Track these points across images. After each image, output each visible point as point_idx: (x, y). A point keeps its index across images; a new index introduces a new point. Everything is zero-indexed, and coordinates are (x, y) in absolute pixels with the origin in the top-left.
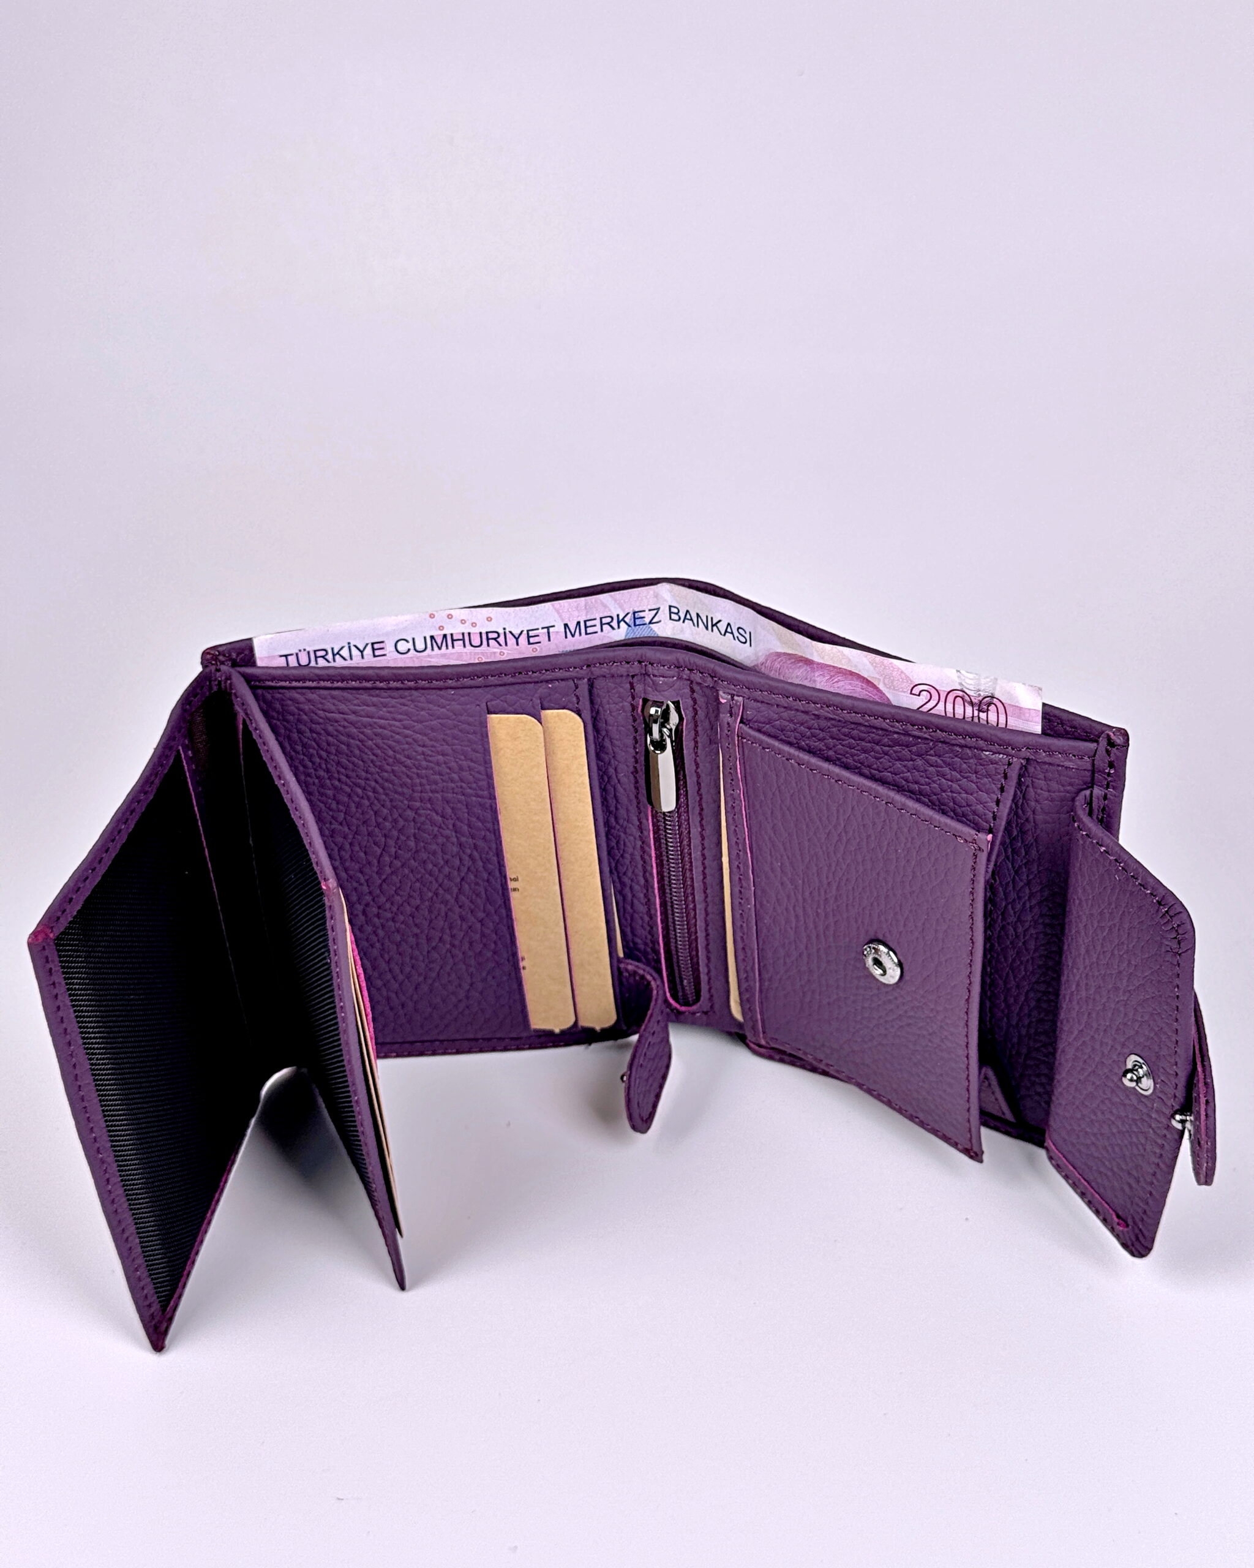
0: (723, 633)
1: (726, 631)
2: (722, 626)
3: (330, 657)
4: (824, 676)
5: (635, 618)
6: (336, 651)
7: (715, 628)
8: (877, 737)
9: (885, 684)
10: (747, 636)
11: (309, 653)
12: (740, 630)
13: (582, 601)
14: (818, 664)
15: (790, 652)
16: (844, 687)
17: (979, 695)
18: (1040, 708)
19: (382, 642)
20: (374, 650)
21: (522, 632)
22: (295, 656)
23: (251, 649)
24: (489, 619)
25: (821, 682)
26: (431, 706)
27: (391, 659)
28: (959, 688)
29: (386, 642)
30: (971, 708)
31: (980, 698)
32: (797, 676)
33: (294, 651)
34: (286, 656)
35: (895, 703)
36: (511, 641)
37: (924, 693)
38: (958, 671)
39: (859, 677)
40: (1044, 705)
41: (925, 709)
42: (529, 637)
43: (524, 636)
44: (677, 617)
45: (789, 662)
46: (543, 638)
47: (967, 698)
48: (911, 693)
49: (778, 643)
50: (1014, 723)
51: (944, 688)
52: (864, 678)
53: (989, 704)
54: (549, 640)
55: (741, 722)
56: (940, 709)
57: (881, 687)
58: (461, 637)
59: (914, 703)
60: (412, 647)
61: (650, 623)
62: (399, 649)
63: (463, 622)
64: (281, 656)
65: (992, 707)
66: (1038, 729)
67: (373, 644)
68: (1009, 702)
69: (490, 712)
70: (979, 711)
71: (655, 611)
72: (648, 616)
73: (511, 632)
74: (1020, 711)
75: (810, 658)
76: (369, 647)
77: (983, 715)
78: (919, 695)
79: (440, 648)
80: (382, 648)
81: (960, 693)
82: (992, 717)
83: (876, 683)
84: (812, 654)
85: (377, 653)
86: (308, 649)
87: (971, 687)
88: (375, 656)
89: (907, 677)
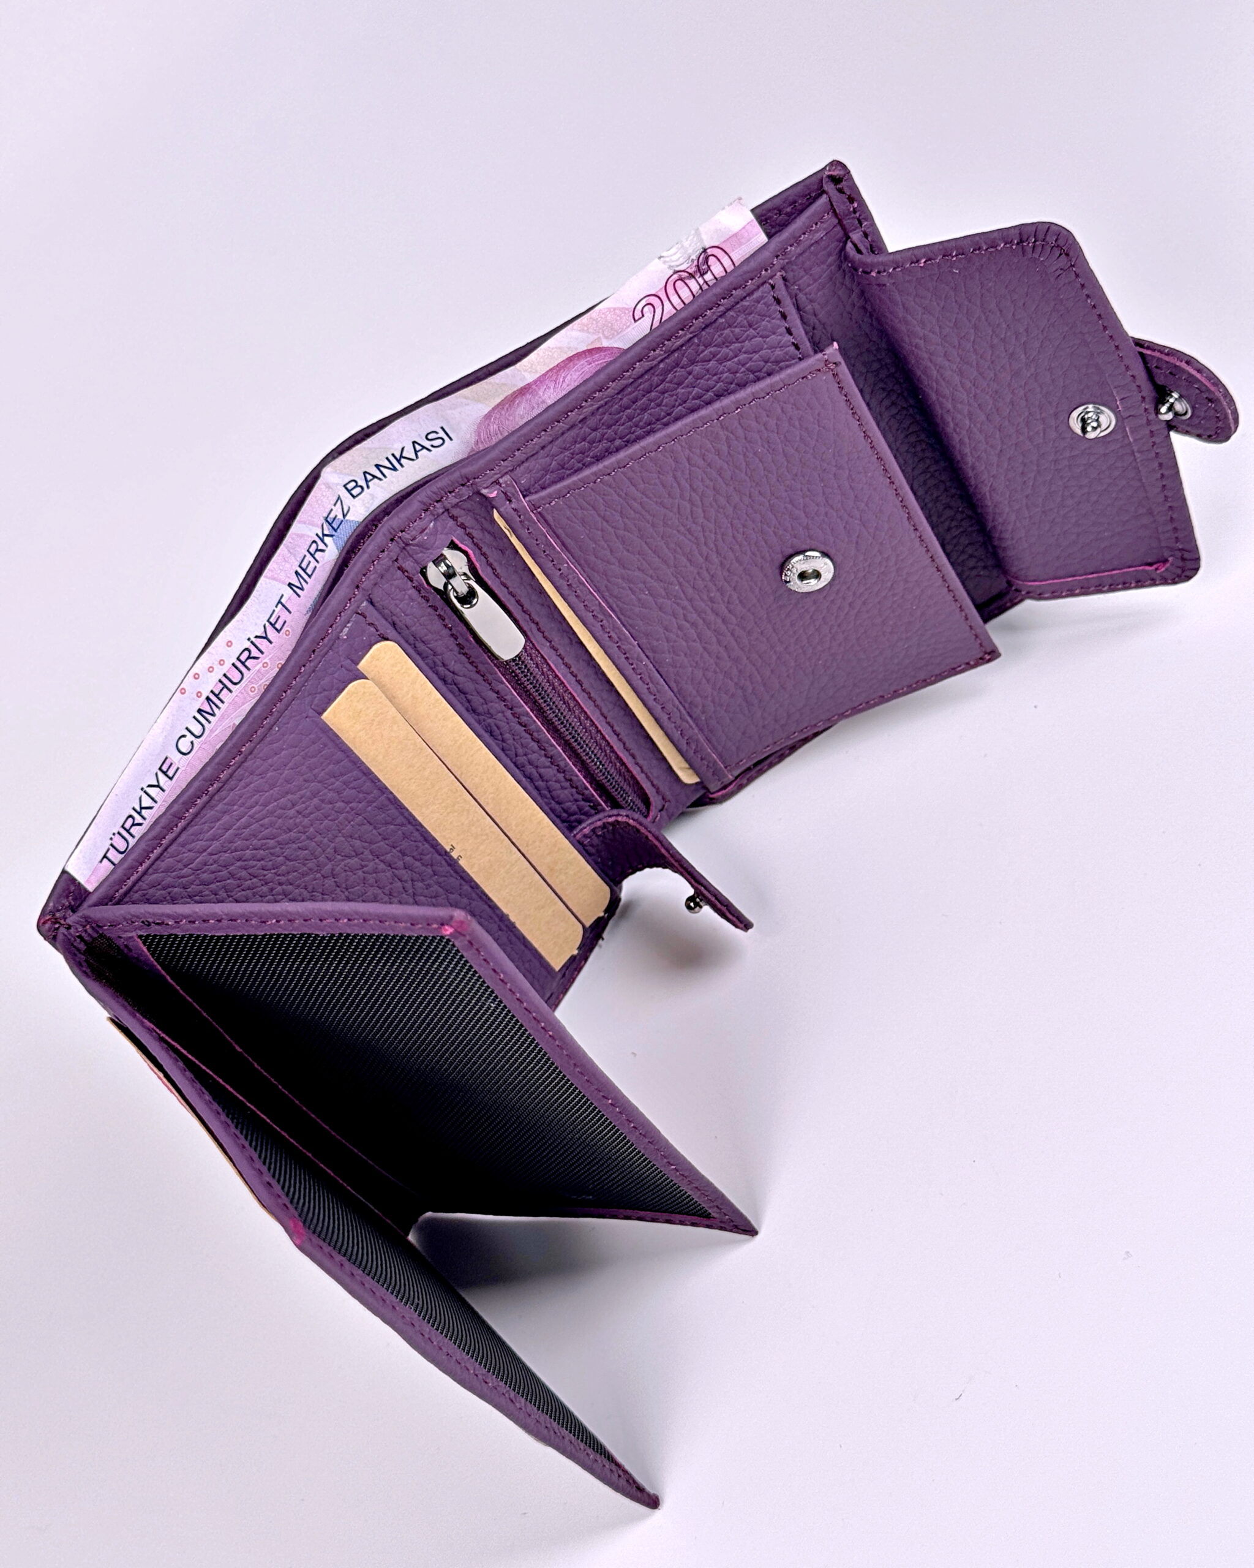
0: (414, 457)
1: (416, 452)
2: (409, 452)
3: (138, 819)
4: (549, 388)
5: (330, 524)
6: (138, 809)
7: (403, 461)
8: (647, 385)
9: (607, 338)
10: (442, 434)
11: (119, 833)
12: (430, 437)
13: (282, 549)
14: (535, 382)
15: (498, 400)
16: (572, 379)
17: (693, 261)
18: (751, 217)
19: (166, 758)
20: (165, 773)
21: (265, 627)
22: (112, 849)
23: (73, 880)
24: (229, 644)
25: (550, 396)
26: (270, 761)
27: (187, 768)
28: (671, 272)
29: (169, 755)
30: (693, 280)
31: (695, 263)
32: (523, 413)
33: (107, 845)
34: (105, 857)
35: (625, 346)
36: (262, 644)
37: (646, 309)
38: (660, 258)
39: (579, 356)
40: (753, 211)
41: (656, 324)
42: (273, 625)
43: (269, 628)
44: (358, 490)
45: (503, 412)
46: (285, 615)
47: (684, 275)
48: (635, 321)
49: (480, 406)
50: (739, 254)
51: (657, 287)
52: (584, 352)
53: (706, 259)
54: (290, 612)
55: (524, 496)
56: (669, 310)
57: (605, 343)
58: (222, 686)
59: (643, 327)
60: (193, 738)
61: (344, 516)
62: (184, 750)
63: (211, 669)
64: (101, 862)
65: (712, 260)
66: (763, 238)
67: (160, 769)
68: (723, 240)
69: (321, 714)
70: (702, 275)
71: (339, 502)
72: (337, 512)
73: (256, 637)
74: (736, 238)
75: (521, 384)
76: (160, 775)
77: (708, 277)
78: (643, 316)
79: (213, 715)
80: (171, 764)
81: (676, 277)
82: (717, 270)
83: (598, 345)
84: (524, 378)
85: (170, 773)
86: (116, 832)
87: (681, 260)
88: (171, 778)
89: (621, 309)
